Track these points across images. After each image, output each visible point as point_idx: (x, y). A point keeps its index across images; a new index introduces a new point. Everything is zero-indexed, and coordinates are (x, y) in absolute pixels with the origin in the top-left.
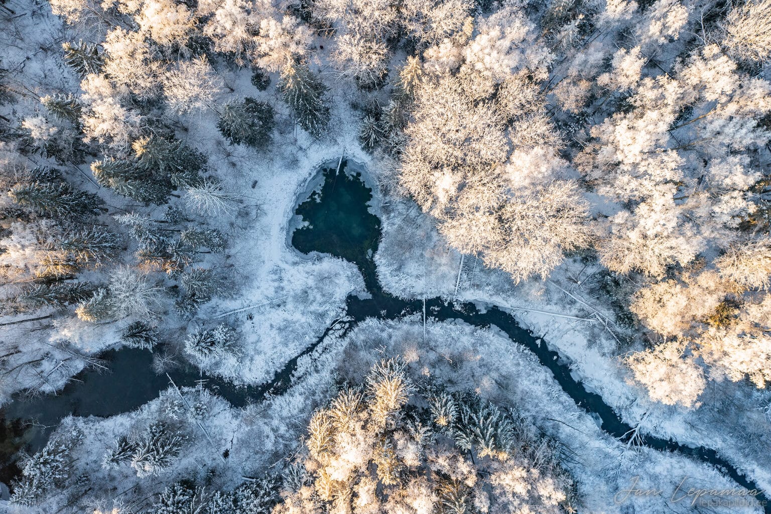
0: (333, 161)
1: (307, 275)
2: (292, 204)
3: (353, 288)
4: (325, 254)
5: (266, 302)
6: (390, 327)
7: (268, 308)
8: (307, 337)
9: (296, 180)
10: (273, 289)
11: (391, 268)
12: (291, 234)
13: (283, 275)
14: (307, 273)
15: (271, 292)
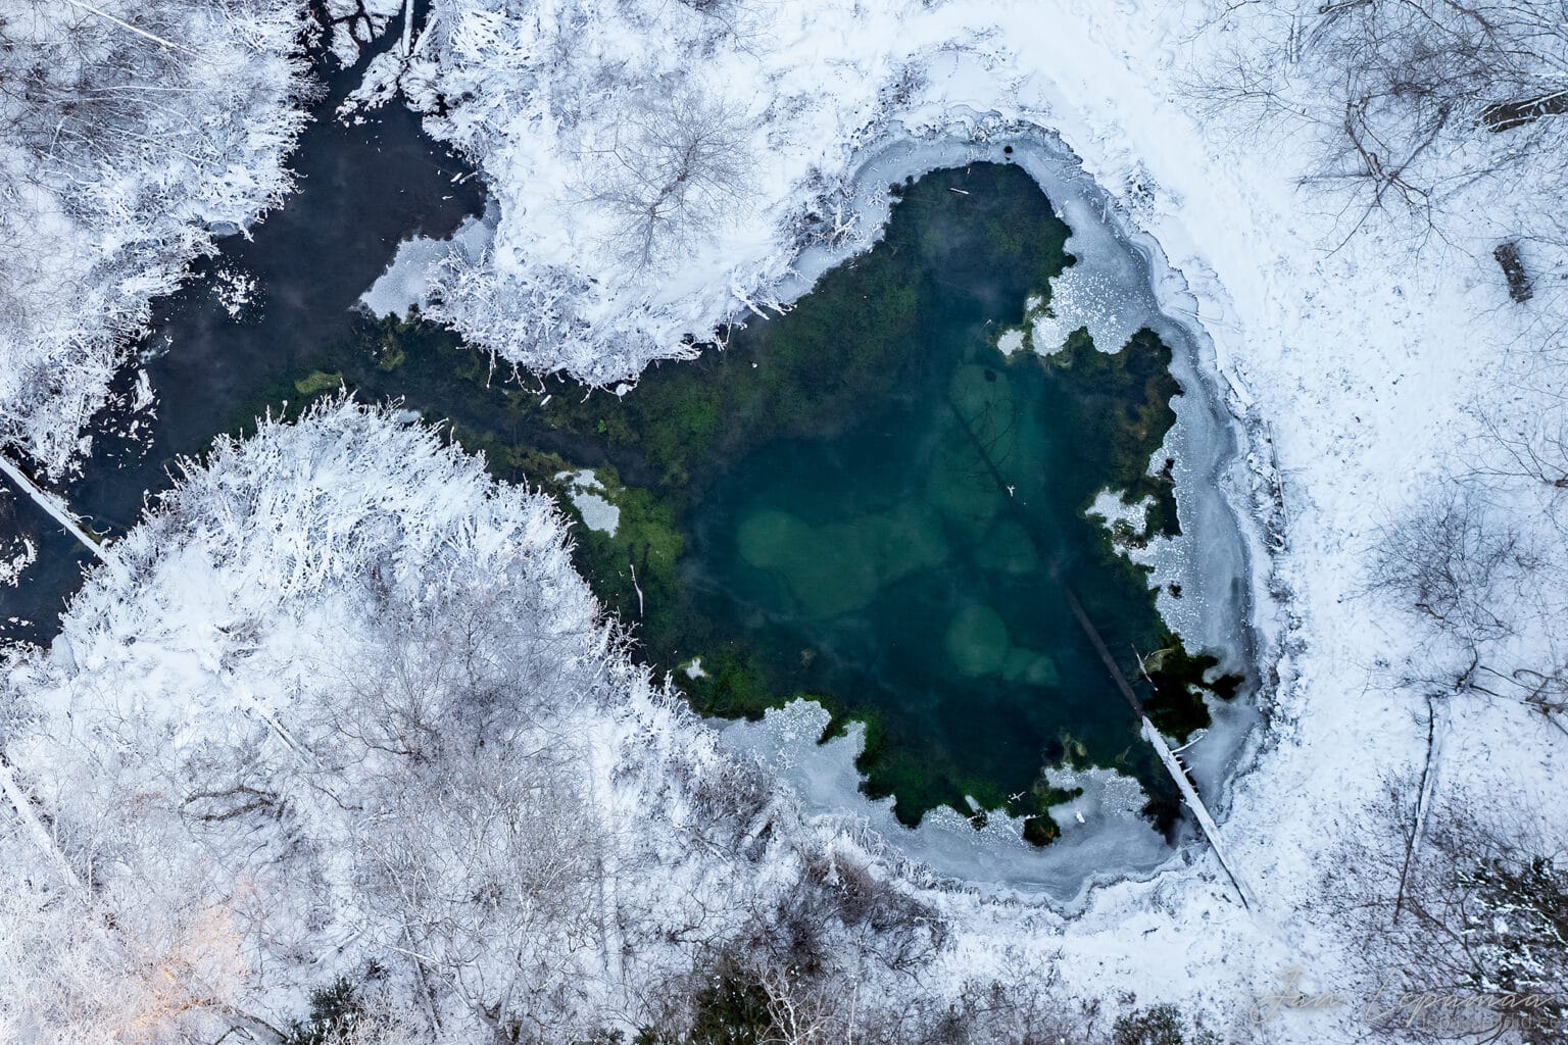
0: (1233, 768)
2: (1217, 358)
3: (504, 258)
4: (806, 284)
9: (1320, 494)
11: (418, 545)
12: (1072, 211)
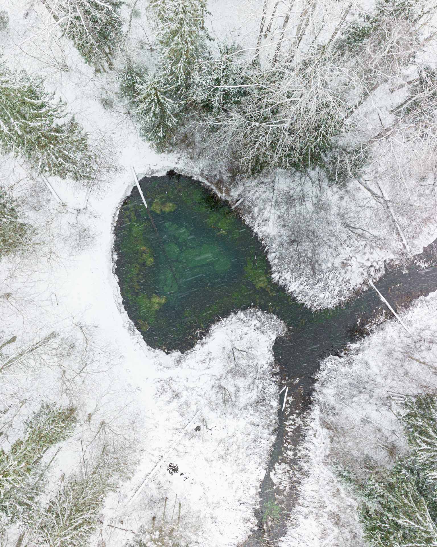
1: (206, 365)
3: (274, 338)
5: (178, 437)
6: (357, 351)
7: (187, 442)
8: (263, 441)
10: (176, 414)
11: (304, 277)
13: (175, 387)
14: (203, 362)
15: (176, 419)
